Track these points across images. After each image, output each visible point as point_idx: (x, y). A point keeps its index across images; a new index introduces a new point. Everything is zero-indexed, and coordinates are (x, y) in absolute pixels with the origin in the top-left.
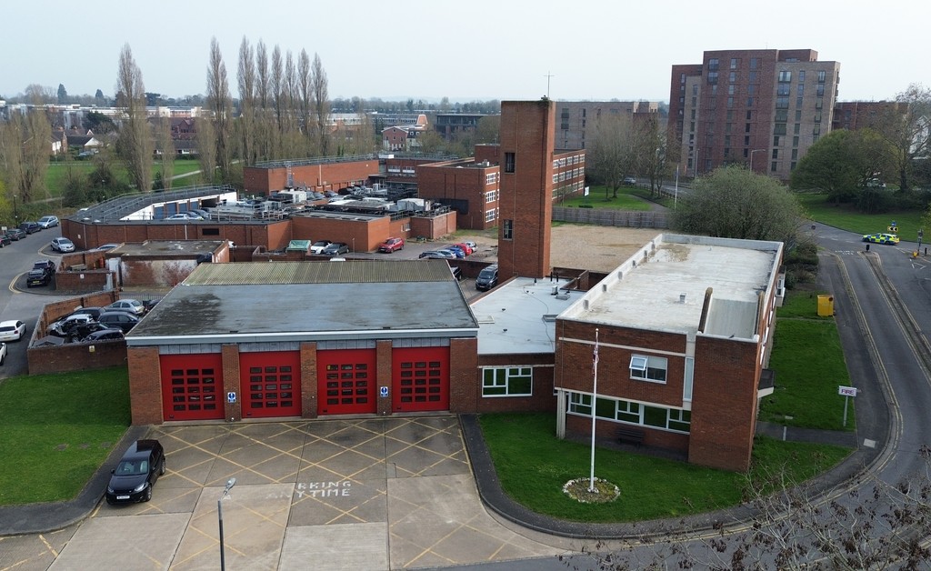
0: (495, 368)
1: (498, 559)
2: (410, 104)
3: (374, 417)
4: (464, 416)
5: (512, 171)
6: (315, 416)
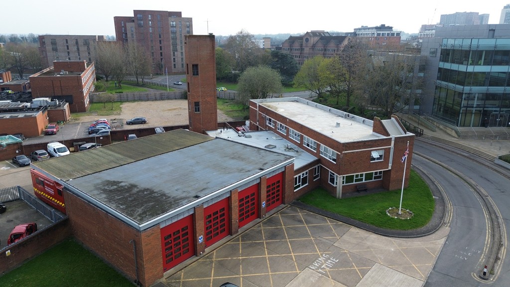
0: (297, 176)
3: (261, 220)
4: (294, 203)
5: (197, 74)
6: (237, 232)
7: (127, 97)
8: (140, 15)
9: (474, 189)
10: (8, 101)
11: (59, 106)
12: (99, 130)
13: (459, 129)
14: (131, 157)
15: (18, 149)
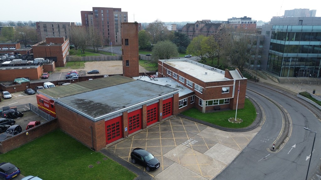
0: (181, 100)
3: (159, 122)
4: (178, 115)
5: (128, 45)
6: (146, 128)
7: (88, 59)
8: (97, 10)
9: (281, 110)
10: (20, 60)
11: (49, 62)
12: (72, 76)
13: (280, 78)
14: (90, 88)
15: (28, 85)
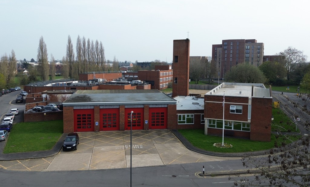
0: (182, 115)
1: (199, 162)
2: (126, 62)
3: (143, 130)
5: (177, 62)
8: (226, 43)
